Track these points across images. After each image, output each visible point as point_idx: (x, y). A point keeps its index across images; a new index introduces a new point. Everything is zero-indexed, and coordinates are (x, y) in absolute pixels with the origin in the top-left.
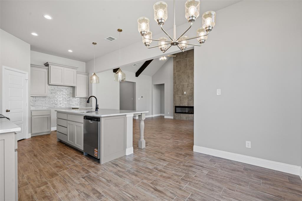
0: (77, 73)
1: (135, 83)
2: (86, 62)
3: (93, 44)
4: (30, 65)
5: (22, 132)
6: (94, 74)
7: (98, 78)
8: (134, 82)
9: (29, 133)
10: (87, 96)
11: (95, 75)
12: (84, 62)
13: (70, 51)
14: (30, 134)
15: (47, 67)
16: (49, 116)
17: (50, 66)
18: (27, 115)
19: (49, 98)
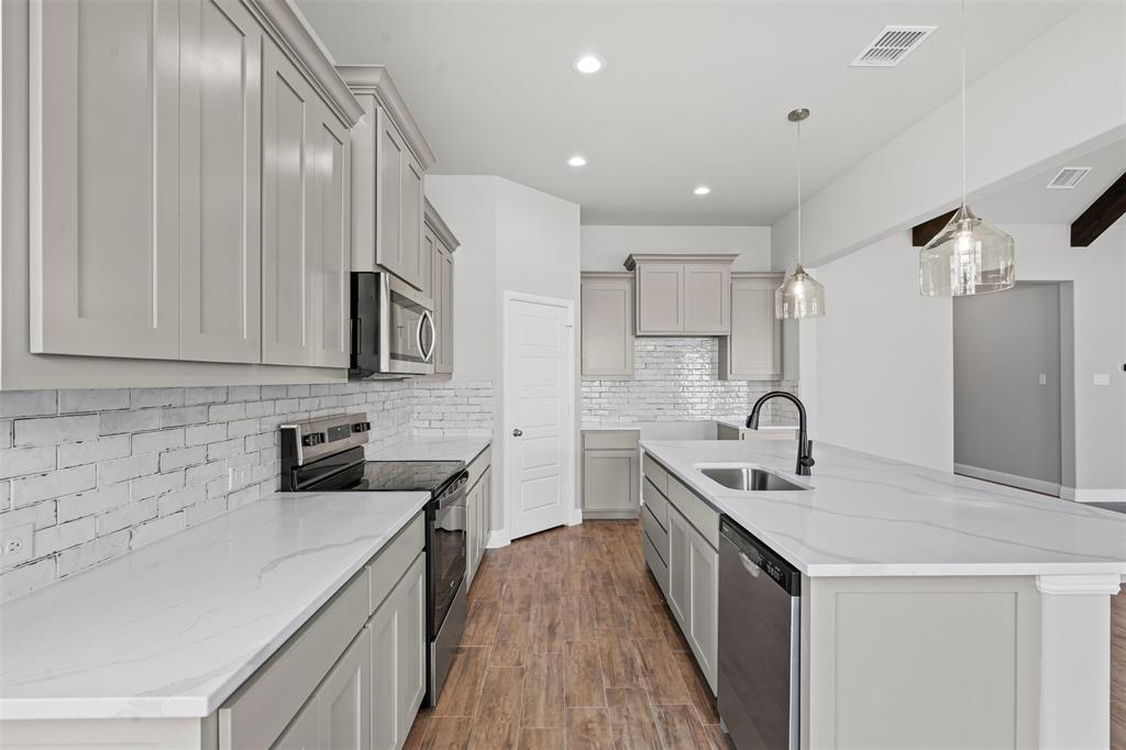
0: (732, 278)
1: (1070, 283)
2: (771, 225)
3: (789, 122)
4: (579, 275)
5: (558, 504)
6: (798, 273)
7: (817, 290)
8: (1057, 284)
9: (576, 507)
10: (778, 372)
11: (800, 276)
12: (768, 225)
13: (702, 191)
14: (580, 510)
15: (630, 275)
16: (634, 452)
17: (637, 267)
18: (571, 447)
19: (640, 384)
